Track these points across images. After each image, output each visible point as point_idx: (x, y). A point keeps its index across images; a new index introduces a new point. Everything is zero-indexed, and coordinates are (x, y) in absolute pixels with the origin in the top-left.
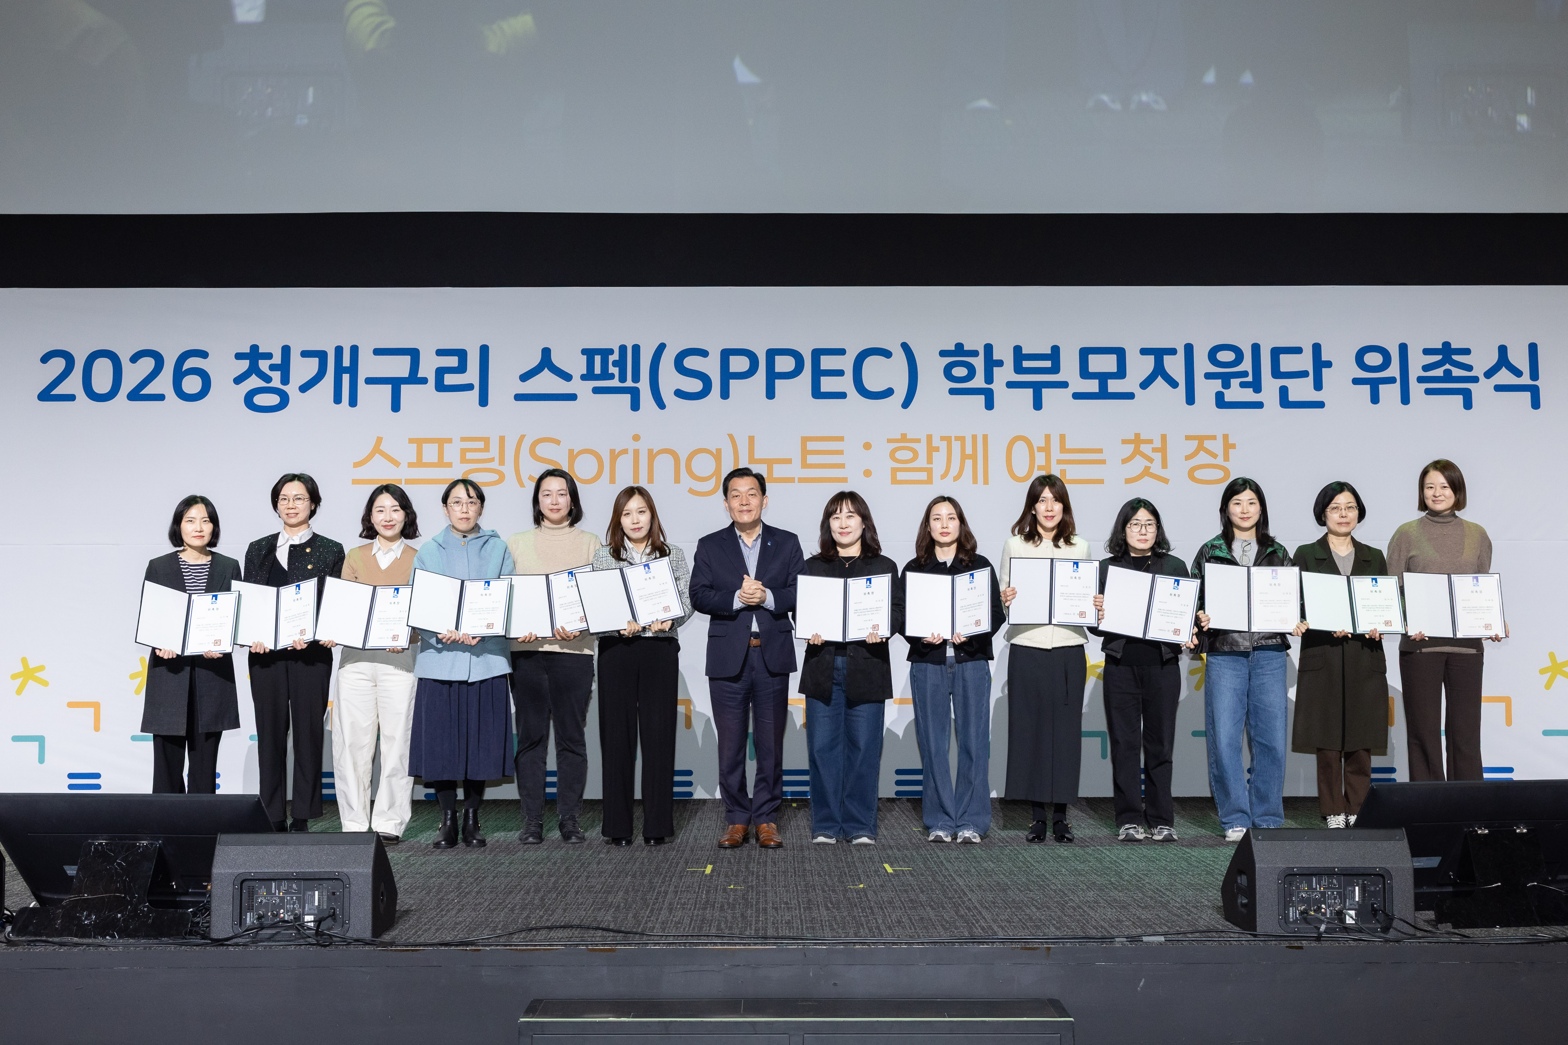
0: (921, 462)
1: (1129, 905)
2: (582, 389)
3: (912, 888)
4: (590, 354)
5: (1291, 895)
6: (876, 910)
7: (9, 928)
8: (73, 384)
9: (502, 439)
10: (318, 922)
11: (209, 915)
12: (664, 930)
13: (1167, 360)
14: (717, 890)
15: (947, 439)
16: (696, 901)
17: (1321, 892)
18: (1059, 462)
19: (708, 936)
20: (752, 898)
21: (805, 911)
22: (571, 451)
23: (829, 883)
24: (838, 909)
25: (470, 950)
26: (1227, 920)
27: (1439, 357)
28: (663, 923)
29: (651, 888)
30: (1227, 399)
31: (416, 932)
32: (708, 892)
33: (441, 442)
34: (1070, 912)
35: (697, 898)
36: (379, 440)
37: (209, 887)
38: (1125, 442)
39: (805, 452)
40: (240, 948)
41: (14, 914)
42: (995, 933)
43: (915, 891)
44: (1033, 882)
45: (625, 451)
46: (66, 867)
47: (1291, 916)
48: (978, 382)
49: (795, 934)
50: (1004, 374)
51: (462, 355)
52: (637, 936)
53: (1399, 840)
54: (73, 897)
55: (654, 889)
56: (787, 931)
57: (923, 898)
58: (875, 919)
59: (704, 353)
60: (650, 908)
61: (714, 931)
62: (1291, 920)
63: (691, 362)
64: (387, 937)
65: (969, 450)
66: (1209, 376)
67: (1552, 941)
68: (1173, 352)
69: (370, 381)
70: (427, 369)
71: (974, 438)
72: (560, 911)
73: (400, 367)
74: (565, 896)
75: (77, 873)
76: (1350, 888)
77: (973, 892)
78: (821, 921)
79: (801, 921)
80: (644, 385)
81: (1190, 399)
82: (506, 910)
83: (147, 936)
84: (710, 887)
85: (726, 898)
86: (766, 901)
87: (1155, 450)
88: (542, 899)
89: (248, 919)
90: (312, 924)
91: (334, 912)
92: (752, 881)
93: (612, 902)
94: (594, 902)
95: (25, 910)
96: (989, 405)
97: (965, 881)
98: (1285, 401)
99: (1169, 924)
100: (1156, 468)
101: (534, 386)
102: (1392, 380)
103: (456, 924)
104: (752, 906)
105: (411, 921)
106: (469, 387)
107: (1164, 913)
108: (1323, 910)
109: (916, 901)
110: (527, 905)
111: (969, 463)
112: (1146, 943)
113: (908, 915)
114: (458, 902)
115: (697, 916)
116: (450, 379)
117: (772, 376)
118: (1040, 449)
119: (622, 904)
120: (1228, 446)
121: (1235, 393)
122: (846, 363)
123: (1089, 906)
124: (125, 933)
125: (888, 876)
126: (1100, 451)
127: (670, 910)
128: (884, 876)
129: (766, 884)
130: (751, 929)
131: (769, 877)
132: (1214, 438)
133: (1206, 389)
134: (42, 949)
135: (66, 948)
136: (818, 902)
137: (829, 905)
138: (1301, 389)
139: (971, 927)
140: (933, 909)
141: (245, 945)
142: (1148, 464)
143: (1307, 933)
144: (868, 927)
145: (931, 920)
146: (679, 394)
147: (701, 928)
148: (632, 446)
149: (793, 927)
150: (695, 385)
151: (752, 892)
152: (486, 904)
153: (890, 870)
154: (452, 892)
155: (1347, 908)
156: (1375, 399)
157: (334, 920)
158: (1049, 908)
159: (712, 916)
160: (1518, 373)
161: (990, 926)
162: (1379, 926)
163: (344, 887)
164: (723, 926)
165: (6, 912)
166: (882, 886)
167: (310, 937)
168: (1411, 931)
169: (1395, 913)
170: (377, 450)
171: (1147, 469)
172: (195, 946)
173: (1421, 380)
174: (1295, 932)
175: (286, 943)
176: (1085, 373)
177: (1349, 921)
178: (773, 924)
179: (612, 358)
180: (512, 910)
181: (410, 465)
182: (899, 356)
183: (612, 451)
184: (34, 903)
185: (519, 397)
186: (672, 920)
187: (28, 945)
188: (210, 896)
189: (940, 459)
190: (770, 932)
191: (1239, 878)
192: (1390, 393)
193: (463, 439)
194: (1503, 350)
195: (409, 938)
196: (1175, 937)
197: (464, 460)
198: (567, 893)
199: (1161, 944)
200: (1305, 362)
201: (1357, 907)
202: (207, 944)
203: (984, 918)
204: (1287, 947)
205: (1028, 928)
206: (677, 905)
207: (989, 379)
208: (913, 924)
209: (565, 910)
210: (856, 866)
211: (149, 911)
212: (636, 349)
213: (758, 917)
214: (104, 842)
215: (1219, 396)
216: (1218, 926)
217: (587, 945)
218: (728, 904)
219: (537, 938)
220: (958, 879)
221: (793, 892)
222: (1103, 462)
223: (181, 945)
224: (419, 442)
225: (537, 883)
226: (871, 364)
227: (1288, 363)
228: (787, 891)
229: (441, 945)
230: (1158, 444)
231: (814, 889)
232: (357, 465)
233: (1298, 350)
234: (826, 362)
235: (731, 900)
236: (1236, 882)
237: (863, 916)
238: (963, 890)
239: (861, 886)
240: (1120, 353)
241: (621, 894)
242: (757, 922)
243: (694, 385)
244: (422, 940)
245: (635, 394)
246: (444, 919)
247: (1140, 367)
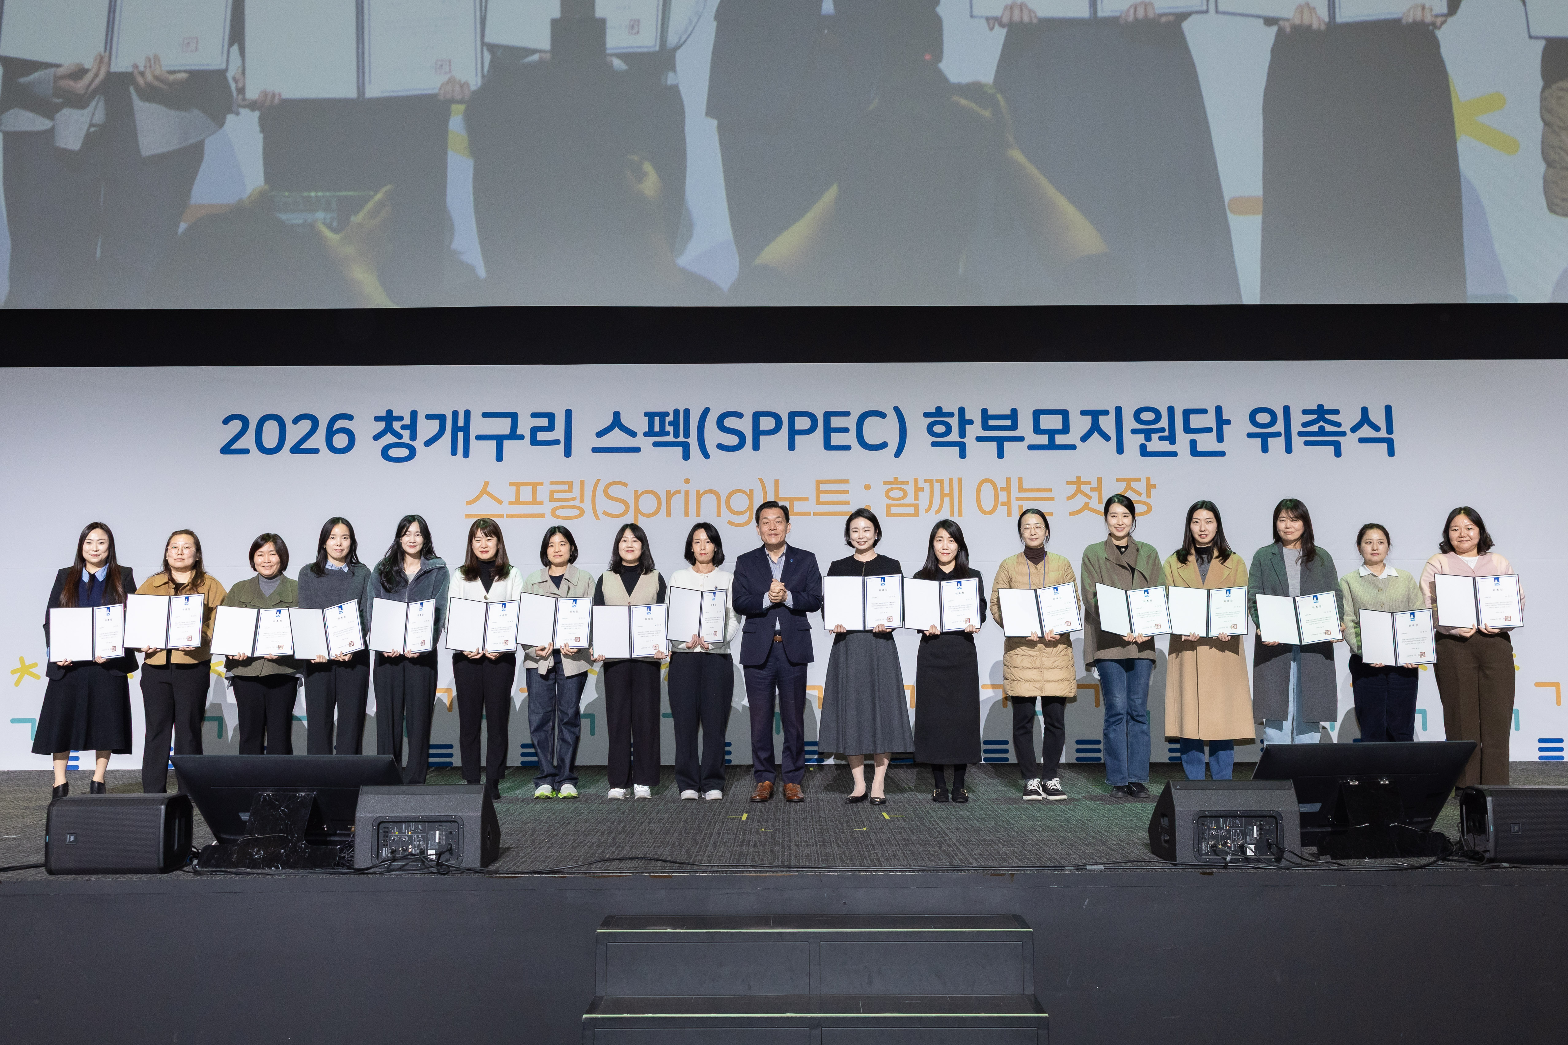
0: (910, 499)
1: (1076, 842)
2: (646, 443)
3: (905, 830)
4: (650, 415)
5: (1203, 833)
6: (876, 847)
7: (195, 862)
8: (248, 441)
9: (582, 483)
10: (439, 855)
11: (353, 851)
12: (710, 862)
13: (1102, 419)
14: (751, 832)
15: (930, 481)
16: (735, 840)
17: (1226, 830)
18: (1018, 499)
19: (744, 866)
20: (779, 838)
21: (820, 847)
22: (636, 492)
23: (840, 826)
24: (847, 846)
25: (558, 877)
26: (1153, 853)
27: (1315, 416)
28: (709, 856)
29: (699, 831)
30: (1148, 450)
31: (515, 864)
32: (744, 834)
33: (535, 485)
34: (1030, 847)
35: (736, 838)
36: (486, 484)
37: (353, 829)
38: (1069, 483)
39: (819, 492)
40: (378, 876)
41: (200, 851)
42: (971, 863)
43: (907, 833)
44: (1000, 825)
45: (678, 492)
46: (241, 814)
47: (1203, 849)
48: (954, 437)
49: (813, 864)
50: (974, 430)
51: (551, 417)
52: (689, 866)
53: (1288, 789)
54: (246, 837)
55: (702, 832)
56: (807, 862)
57: (913, 837)
58: (876, 853)
59: (740, 415)
60: (698, 845)
61: (749, 862)
62: (1204, 852)
63: (729, 422)
64: (492, 868)
65: (947, 490)
66: (1134, 431)
67: (1410, 869)
68: (1106, 413)
69: (479, 438)
70: (524, 429)
71: (951, 480)
72: (628, 848)
73: (502, 426)
74: (632, 837)
75: (250, 818)
76: (1250, 827)
77: (953, 833)
78: (834, 854)
79: (818, 854)
80: (693, 440)
81: (1120, 450)
82: (586, 847)
83: (304, 867)
84: (745, 830)
85: (758, 838)
86: (790, 840)
87: (1092, 490)
88: (614, 839)
89: (384, 853)
90: (434, 857)
91: (451, 847)
92: (779, 825)
93: (669, 841)
94: (655, 841)
95: (209, 847)
96: (963, 455)
97: (946, 825)
98: (1194, 451)
99: (1108, 857)
100: (1093, 504)
101: (607, 441)
102: (1278, 434)
103: (547, 857)
104: (779, 844)
105: (511, 856)
106: (556, 442)
107: (1103, 849)
108: (1229, 845)
109: (908, 840)
110: (602, 843)
111: (947, 500)
112: (1089, 870)
113: (902, 850)
114: (548, 841)
115: (736, 851)
116: (541, 436)
117: (793, 433)
118: (1003, 489)
119: (677, 843)
120: (1150, 486)
121: (1155, 444)
122: (851, 422)
123: (1044, 844)
124: (287, 865)
125: (886, 821)
126: (1050, 490)
127: (715, 847)
128: (883, 821)
129: (790, 828)
130: (778, 861)
131: (792, 821)
132: (1139, 480)
133: (1132, 442)
134: (222, 877)
135: (240, 876)
136: (830, 841)
137: (840, 843)
138: (1207, 442)
139: (951, 859)
140: (922, 846)
141: (381, 873)
142: (1088, 501)
143: (1216, 863)
144: (870, 859)
145: (919, 854)
146: (721, 447)
147: (739, 861)
148: (684, 487)
149: (811, 860)
150: (733, 440)
151: (779, 833)
152: (570, 843)
153: (887, 817)
154: (543, 834)
155: (1248, 842)
156: (1265, 449)
157: (451, 853)
158: (1012, 845)
159: (748, 851)
160: (1377, 429)
161: (967, 858)
162: (1273, 857)
163: (459, 828)
164: (756, 858)
165: (193, 849)
166: (881, 829)
167: (432, 867)
168: (1299, 860)
169: (1286, 847)
170: (484, 491)
171: (1087, 504)
172: (341, 874)
173: (1301, 434)
174: (1207, 862)
175: (414, 872)
176: (1037, 430)
177: (1250, 853)
178: (796, 857)
179: (668, 419)
180: (590, 847)
181: (511, 503)
182: (892, 417)
183: (668, 492)
184: (215, 842)
185: (595, 450)
186: (716, 855)
187: (211, 874)
188: (354, 836)
189: (924, 497)
190: (793, 863)
191: (1162, 820)
192: (1277, 444)
193: (552, 483)
194: (1365, 410)
195: (510, 868)
196: (1112, 866)
197: (552, 499)
198: (634, 835)
199: (1101, 871)
200: (1209, 421)
201: (1255, 842)
202: (351, 873)
203: (962, 852)
204: (1201, 873)
205: (996, 860)
206: (720, 842)
207: (962, 434)
208: (906, 857)
209: (632, 847)
210: (860, 814)
211: (306, 847)
212: (687, 412)
213: (784, 852)
214: (271, 794)
215: (1143, 448)
216: (1146, 858)
217: (649, 873)
218: (760, 842)
219: (611, 867)
220: (941, 824)
221: (811, 833)
222: (1052, 499)
223: (331, 874)
224: (518, 485)
225: (610, 827)
226: (869, 422)
227: (1196, 421)
228: (806, 833)
229: (535, 873)
230: (1095, 485)
231: (828, 831)
232: (469, 503)
233: (1204, 411)
234: (835, 422)
235: (762, 839)
236: (1160, 823)
237: (867, 851)
238: (944, 832)
239: (865, 829)
240: (1065, 414)
241: (676, 835)
242: (783, 855)
244: (520, 869)
245: (686, 447)
246: (537, 854)
247: (1080, 425)
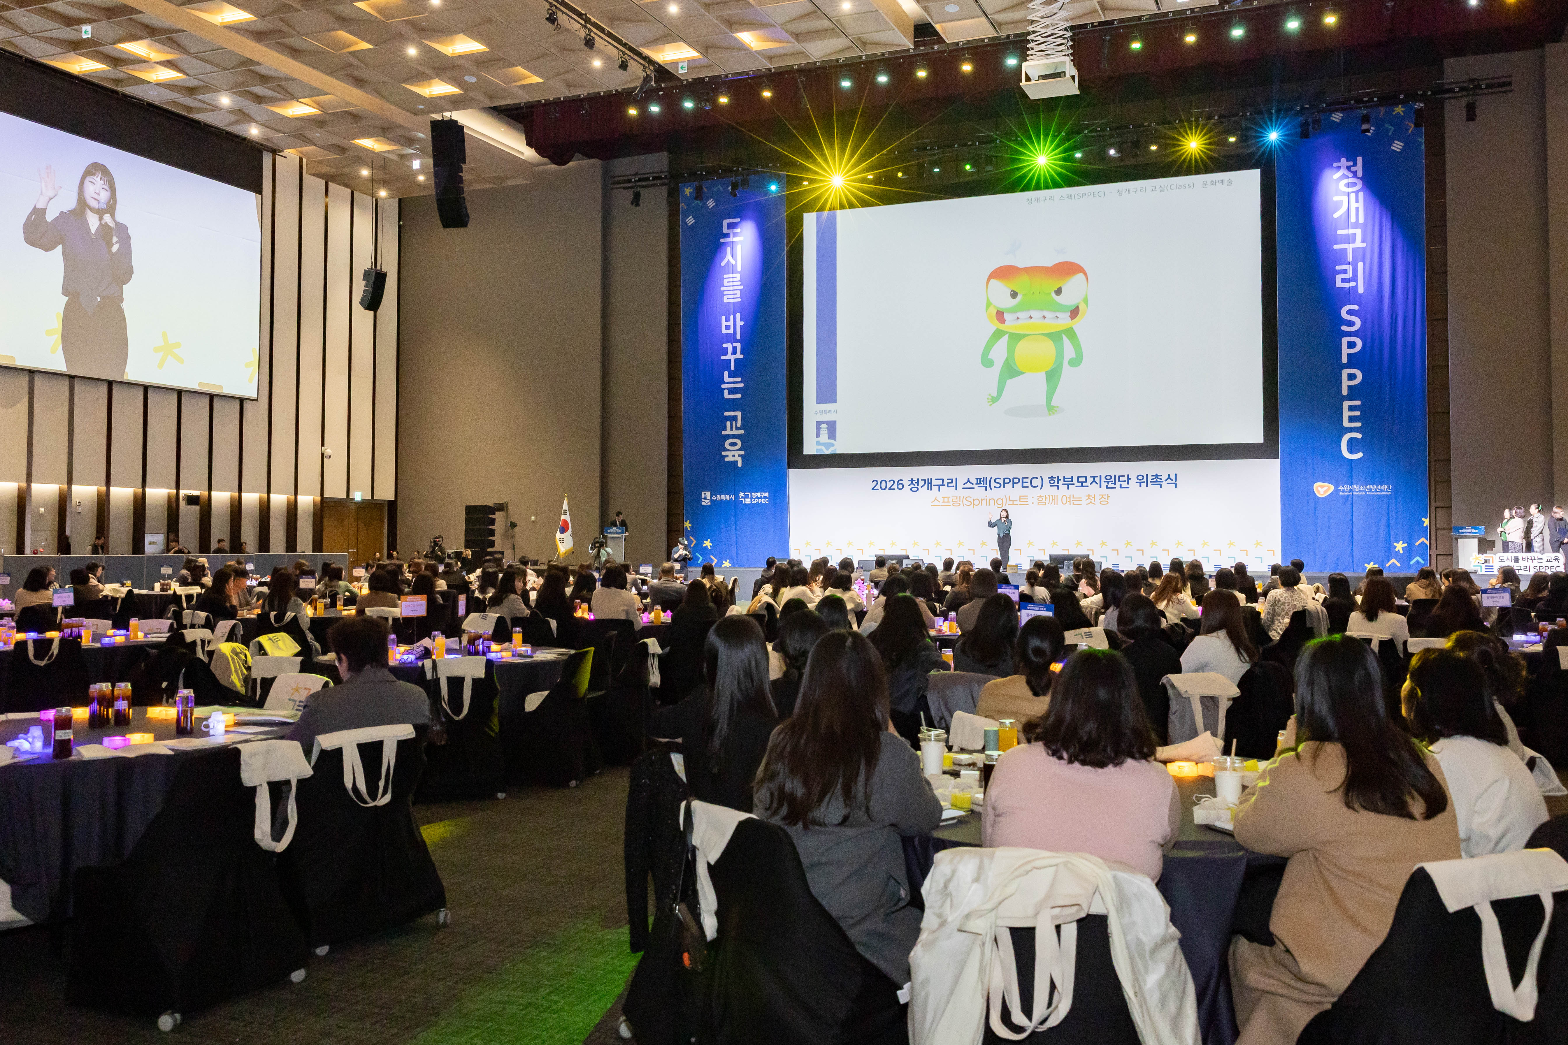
0: (1044, 501)
2: (976, 486)
4: (977, 479)
8: (878, 487)
13: (1096, 478)
15: (1049, 495)
18: (1073, 500)
22: (974, 498)
27: (1155, 477)
36: (936, 497)
38: (1086, 495)
39: (1020, 498)
48: (1056, 484)
50: (1061, 482)
51: (952, 480)
59: (1000, 478)
63: (997, 480)
65: (1054, 497)
66: (1105, 482)
68: (1097, 476)
69: (934, 485)
70: (945, 482)
71: (1055, 495)
73: (940, 482)
80: (988, 486)
81: (1101, 487)
96: (1058, 488)
98: (1121, 487)
100: (1093, 501)
101: (966, 486)
102: (1144, 482)
106: (953, 486)
116: (950, 485)
117: (1014, 483)
118: (1069, 497)
120: (1108, 497)
121: (1110, 485)
122: (1029, 480)
126: (1081, 498)
132: (1105, 494)
133: (1104, 485)
138: (1124, 484)
146: (995, 487)
148: (986, 497)
160: (1172, 480)
173: (1151, 482)
176: (1078, 482)
179: (982, 480)
181: (942, 501)
182: (1040, 478)
183: (982, 498)
185: (963, 488)
189: (1048, 500)
192: (1144, 485)
194: (1169, 475)
200: (1125, 478)
207: (1058, 483)
212: (986, 478)
215: (1107, 486)
224: (944, 497)
226: (1034, 480)
227: (1122, 479)
230: (1093, 496)
232: (932, 501)
233: (1124, 476)
234: (1025, 480)
240: (1086, 477)
243: (998, 485)
245: (986, 487)
247: (1090, 480)
